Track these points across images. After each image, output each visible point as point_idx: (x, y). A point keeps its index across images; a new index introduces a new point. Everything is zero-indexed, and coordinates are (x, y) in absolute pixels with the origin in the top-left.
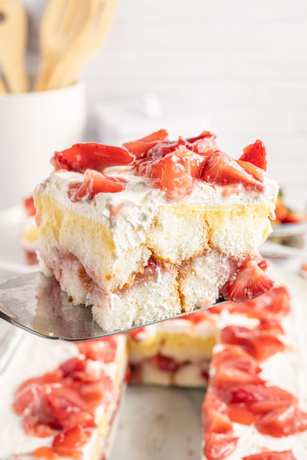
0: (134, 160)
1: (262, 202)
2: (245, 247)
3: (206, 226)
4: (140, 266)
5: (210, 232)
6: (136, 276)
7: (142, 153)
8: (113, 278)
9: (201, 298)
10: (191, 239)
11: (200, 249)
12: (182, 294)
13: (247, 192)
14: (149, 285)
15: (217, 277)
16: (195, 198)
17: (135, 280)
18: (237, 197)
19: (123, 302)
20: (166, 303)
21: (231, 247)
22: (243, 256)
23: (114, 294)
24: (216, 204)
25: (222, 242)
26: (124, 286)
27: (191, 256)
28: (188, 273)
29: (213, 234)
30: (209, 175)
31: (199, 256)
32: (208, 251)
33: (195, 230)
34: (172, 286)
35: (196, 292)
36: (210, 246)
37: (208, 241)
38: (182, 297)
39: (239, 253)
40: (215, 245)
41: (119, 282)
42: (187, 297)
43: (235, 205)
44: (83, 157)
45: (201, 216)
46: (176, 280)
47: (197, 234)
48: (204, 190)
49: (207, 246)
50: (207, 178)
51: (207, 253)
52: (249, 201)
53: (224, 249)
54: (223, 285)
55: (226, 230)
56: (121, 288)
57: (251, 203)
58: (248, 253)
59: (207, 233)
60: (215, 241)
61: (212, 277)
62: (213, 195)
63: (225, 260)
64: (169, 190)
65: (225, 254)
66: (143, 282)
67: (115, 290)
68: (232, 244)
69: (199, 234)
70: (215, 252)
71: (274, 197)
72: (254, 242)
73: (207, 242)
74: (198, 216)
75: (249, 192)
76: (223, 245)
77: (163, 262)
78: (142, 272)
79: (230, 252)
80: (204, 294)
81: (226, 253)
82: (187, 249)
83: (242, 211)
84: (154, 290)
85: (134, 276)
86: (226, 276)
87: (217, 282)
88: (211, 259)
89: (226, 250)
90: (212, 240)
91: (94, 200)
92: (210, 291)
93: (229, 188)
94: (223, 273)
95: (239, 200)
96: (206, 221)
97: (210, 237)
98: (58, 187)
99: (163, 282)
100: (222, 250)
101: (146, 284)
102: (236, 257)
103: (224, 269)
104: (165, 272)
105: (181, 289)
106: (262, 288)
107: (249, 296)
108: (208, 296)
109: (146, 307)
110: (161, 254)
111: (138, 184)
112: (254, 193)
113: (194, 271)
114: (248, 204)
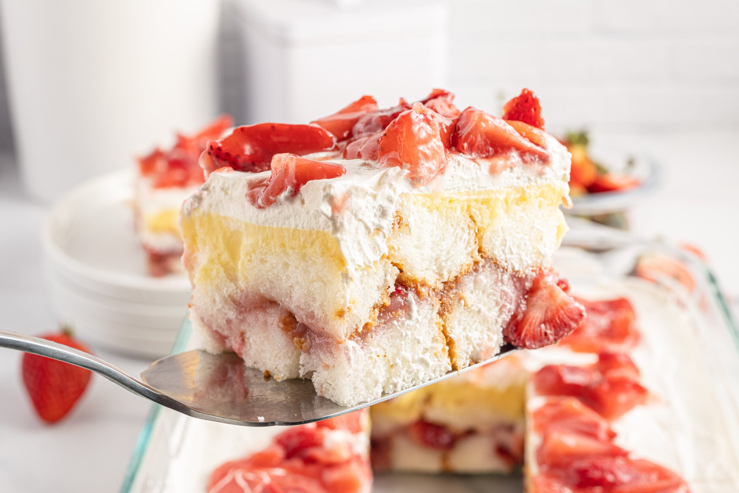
0: (335, 142)
1: (548, 180)
2: (533, 255)
3: (472, 224)
4: (384, 294)
5: (479, 235)
6: (380, 312)
8: (347, 313)
9: (479, 345)
10: (452, 246)
11: (468, 262)
12: (450, 338)
13: (525, 165)
14: (400, 323)
15: (497, 309)
16: (451, 178)
17: (379, 317)
18: (512, 175)
19: (365, 354)
20: (428, 354)
21: (512, 256)
22: (532, 271)
23: (352, 341)
24: (482, 187)
25: (498, 249)
26: (364, 328)
27: (456, 274)
28: (454, 302)
29: (484, 236)
30: (466, 142)
31: (468, 273)
32: (481, 264)
33: (457, 232)
34: (434, 325)
35: (470, 335)
36: (482, 257)
37: (478, 247)
38: (450, 343)
39: (525, 265)
40: (489, 254)
41: (356, 321)
42: (457, 343)
43: (511, 188)
44: (253, 146)
45: (462, 208)
46: (438, 316)
47: (461, 239)
48: (463, 166)
49: (477, 257)
50: (463, 147)
51: (479, 267)
52: (529, 179)
53: (502, 260)
54: (507, 320)
55: (502, 227)
56: (360, 330)
57: (533, 183)
58: (539, 265)
59: (475, 235)
60: (488, 247)
61: (489, 309)
62: (476, 173)
63: (506, 277)
64: (413, 166)
65: (506, 268)
66: (391, 319)
67: (351, 336)
68: (515, 251)
69: (464, 238)
70: (490, 267)
71: (565, 172)
72: (545, 246)
73: (477, 250)
74: (459, 211)
75: (528, 165)
76: (501, 253)
77: (417, 285)
78: (388, 303)
79: (512, 264)
80: (481, 337)
82: (449, 263)
83: (521, 196)
84: (409, 333)
85: (377, 311)
86: (511, 304)
87: (499, 316)
88: (486, 278)
89: (506, 262)
90: (484, 246)
91: (299, 195)
92: (489, 333)
93: (499, 161)
94: (506, 300)
95: (515, 180)
96: (471, 217)
97: (480, 242)
98: (226, 194)
99: (420, 319)
100: (500, 262)
101: (395, 323)
102: (521, 272)
103: (506, 293)
104: (422, 301)
105: (447, 329)
106: (566, 321)
107: (549, 336)
108: (488, 340)
109: (399, 363)
110: (413, 273)
111: (361, 166)
112: (535, 166)
113: (463, 299)
114: (528, 184)
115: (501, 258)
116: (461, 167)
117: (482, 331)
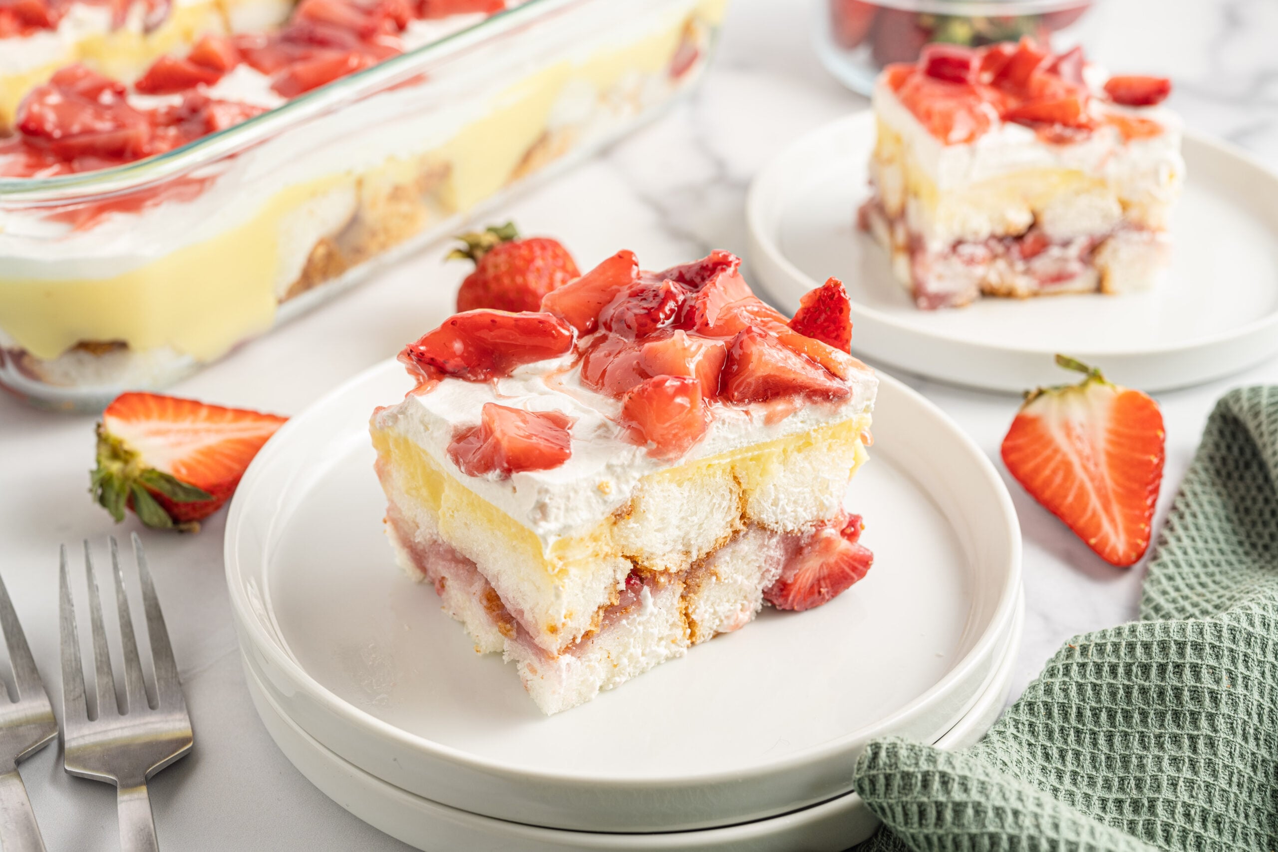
0: (575, 341)
1: (844, 418)
2: (814, 509)
3: (735, 488)
4: (611, 594)
5: (743, 498)
6: (606, 611)
7: (589, 319)
8: (561, 628)
10: (707, 517)
11: (726, 535)
12: (693, 619)
13: (814, 406)
14: (629, 621)
15: (758, 575)
16: (711, 442)
17: (605, 618)
18: (795, 420)
19: (582, 664)
20: (663, 643)
21: (785, 516)
23: (567, 655)
24: (754, 442)
25: (767, 511)
26: (583, 637)
27: (708, 550)
28: (702, 581)
29: (750, 500)
30: (736, 389)
31: (724, 546)
32: (741, 534)
33: (714, 501)
34: (674, 611)
35: (718, 609)
36: (745, 523)
37: (741, 514)
38: (691, 624)
39: (802, 522)
40: (755, 518)
41: (574, 632)
42: (700, 623)
43: (792, 435)
44: (466, 345)
45: (724, 471)
46: (681, 600)
47: (720, 506)
48: (729, 423)
49: (739, 525)
50: (733, 396)
51: (739, 536)
52: (818, 422)
53: (772, 522)
54: (770, 586)
55: (774, 485)
56: (578, 641)
57: (823, 425)
58: (821, 518)
59: (738, 499)
60: (753, 511)
62: (746, 429)
63: (774, 541)
64: (660, 446)
65: (776, 530)
66: (619, 620)
67: (567, 648)
68: (789, 509)
69: (723, 506)
70: (754, 532)
71: (868, 403)
72: (831, 496)
73: (739, 517)
74: (719, 473)
75: (819, 405)
76: (771, 514)
77: (655, 574)
78: (616, 603)
79: (783, 524)
80: (732, 609)
81: (777, 528)
82: (700, 540)
83: (805, 442)
84: (641, 628)
85: (601, 613)
86: (777, 569)
87: (759, 583)
88: (748, 546)
89: (777, 523)
90: (748, 511)
91: (510, 481)
92: (745, 602)
93: (780, 406)
94: (771, 565)
95: (800, 425)
96: (735, 478)
97: (743, 507)
98: (426, 429)
99: (656, 611)
100: (768, 525)
101: (624, 622)
102: (796, 530)
103: (772, 558)
104: (660, 591)
105: (690, 611)
106: (848, 574)
107: (824, 595)
108: (742, 610)
109: (625, 661)
110: (651, 562)
111: (596, 431)
112: (828, 405)
113: (715, 574)
114: (816, 427)
115: (770, 521)
116: (726, 426)
117: (736, 602)
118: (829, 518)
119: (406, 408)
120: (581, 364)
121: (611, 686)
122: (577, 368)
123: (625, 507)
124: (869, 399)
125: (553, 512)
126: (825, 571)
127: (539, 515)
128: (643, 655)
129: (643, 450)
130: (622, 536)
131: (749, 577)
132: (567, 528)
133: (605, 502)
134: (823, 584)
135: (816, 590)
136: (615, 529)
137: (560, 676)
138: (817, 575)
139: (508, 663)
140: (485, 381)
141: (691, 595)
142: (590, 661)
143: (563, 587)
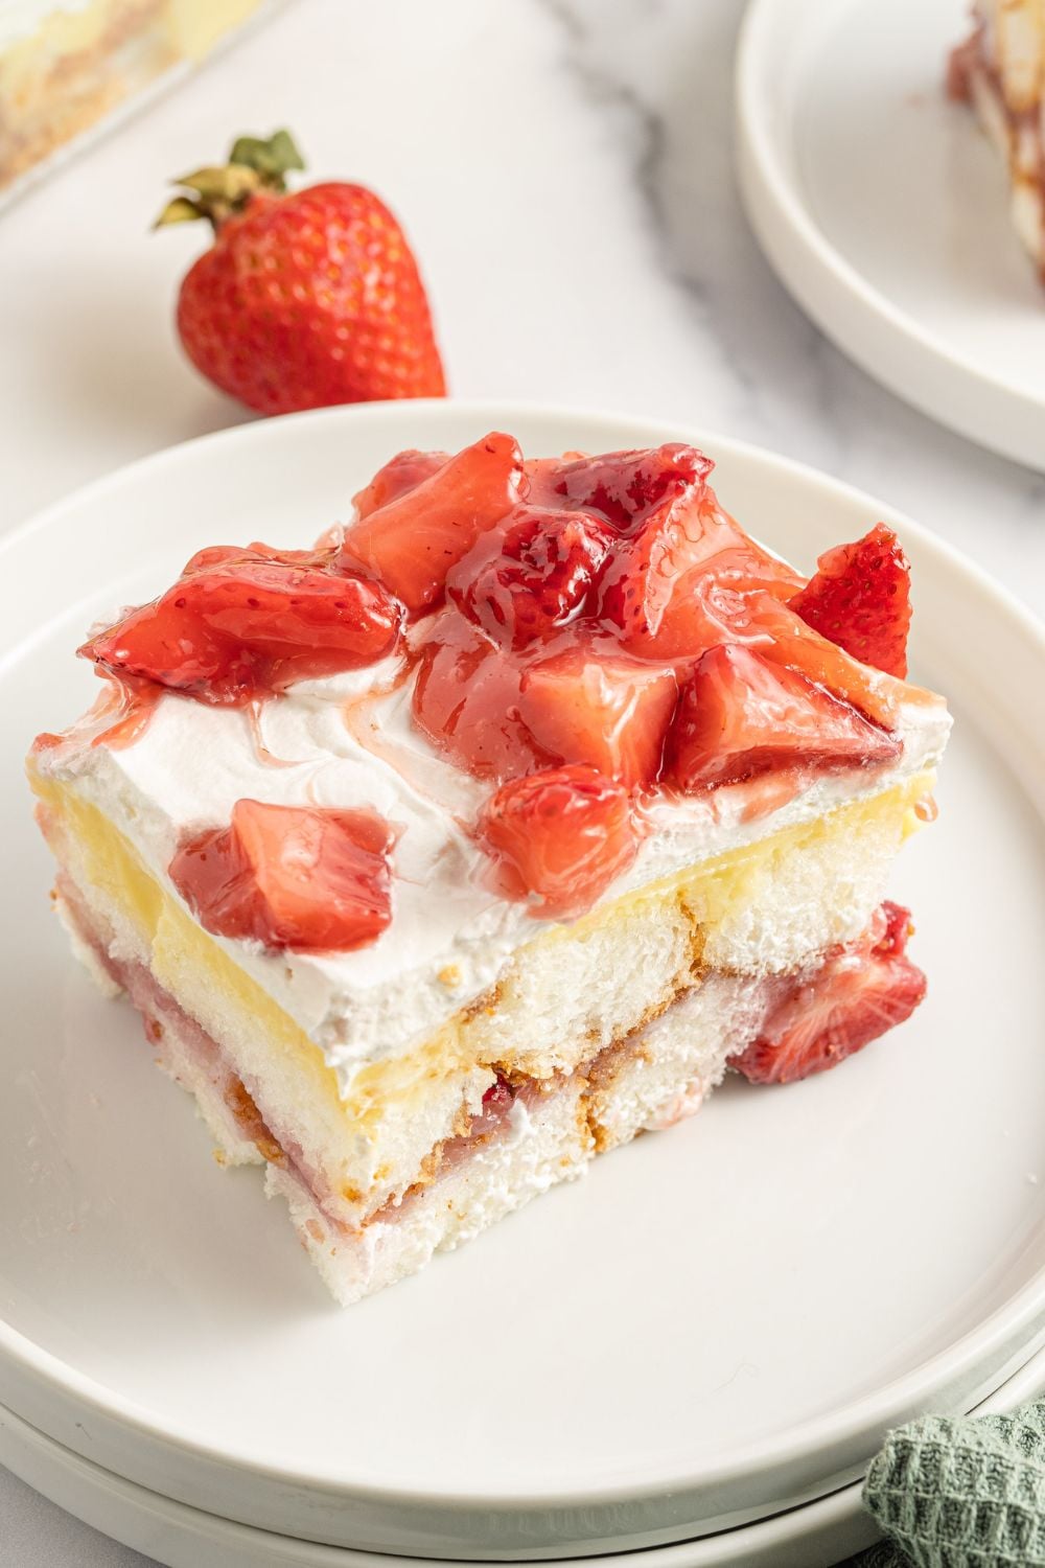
0: (402, 631)
1: (887, 787)
2: (824, 931)
3: (684, 924)
4: (458, 1123)
5: (698, 938)
6: (447, 1146)
7: (429, 585)
8: (369, 1192)
10: (631, 976)
11: (664, 997)
12: (601, 1123)
14: (487, 1154)
15: (720, 1038)
16: (645, 867)
17: (446, 1158)
18: (797, 805)
19: (403, 1230)
20: (546, 1168)
21: (772, 951)
22: (817, 956)
23: (377, 1224)
24: (720, 851)
25: (739, 950)
26: (406, 1193)
27: (631, 1026)
28: (619, 1069)
29: (709, 939)
30: (693, 768)
31: (660, 1015)
32: (692, 991)
33: (646, 951)
34: (568, 1120)
35: (646, 1099)
36: (699, 975)
37: (692, 962)
38: (599, 1132)
39: (802, 953)
40: (717, 964)
41: (391, 1192)
42: (613, 1126)
43: (790, 828)
45: (665, 903)
46: (580, 1103)
47: (655, 957)
48: (677, 834)
49: (688, 979)
50: (686, 783)
51: (688, 996)
52: (838, 801)
53: (748, 964)
54: (740, 1052)
55: (755, 909)
56: (398, 1200)
57: (848, 803)
58: (836, 942)
59: (687, 942)
60: (715, 955)
62: (708, 837)
63: (750, 990)
64: (551, 902)
65: (754, 974)
66: (472, 1154)
67: (379, 1214)
68: (778, 941)
69: (661, 957)
70: (715, 983)
71: (932, 754)
73: (689, 967)
74: (655, 908)
75: (841, 777)
76: (746, 954)
77: (535, 1082)
78: (465, 1133)
79: (768, 964)
80: (671, 1092)
81: (757, 970)
82: (617, 1014)
83: (813, 833)
84: (508, 1159)
85: (439, 1153)
86: (753, 1026)
87: (720, 1051)
88: (704, 1005)
89: (756, 963)
90: (706, 955)
91: (282, 961)
92: (695, 1080)
93: (768, 789)
94: (743, 1022)
95: (806, 810)
97: (696, 951)
98: (131, 813)
99: (534, 1131)
100: (740, 970)
101: (479, 1157)
102: (790, 966)
103: (744, 1014)
104: (544, 1101)
105: (595, 1115)
106: (879, 1018)
107: (835, 1054)
108: (687, 1092)
109: (479, 1208)
110: (530, 1064)
111: (436, 861)
112: (859, 774)
113: (643, 1055)
114: (834, 809)
115: (745, 962)
116: (672, 838)
117: (677, 1081)
118: (850, 940)
119: (94, 767)
120: (413, 681)
121: (453, 1246)
122: (404, 688)
123: (486, 996)
124: (933, 750)
125: (357, 1028)
126: (840, 1019)
127: (332, 1035)
128: (510, 1190)
129: (521, 907)
130: (479, 1038)
131: (703, 1044)
132: (381, 1049)
133: (450, 999)
134: (835, 1038)
135: (821, 1047)
136: (468, 1027)
137: (365, 1262)
138: (825, 1025)
139: (273, 1197)
140: (236, 705)
141: (600, 1093)
142: (417, 1222)
143: (372, 1138)
